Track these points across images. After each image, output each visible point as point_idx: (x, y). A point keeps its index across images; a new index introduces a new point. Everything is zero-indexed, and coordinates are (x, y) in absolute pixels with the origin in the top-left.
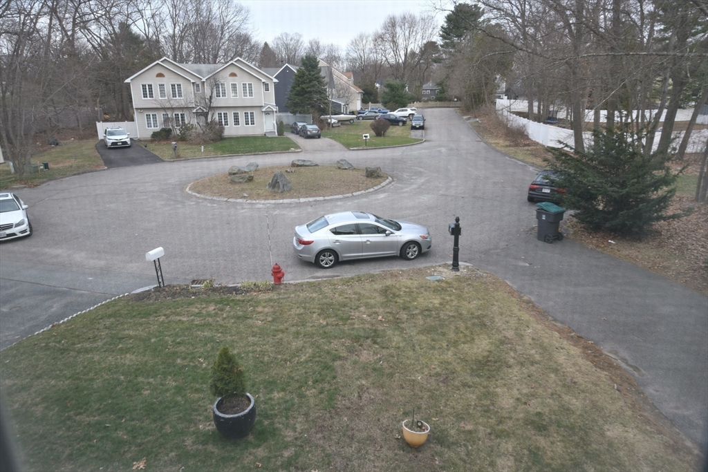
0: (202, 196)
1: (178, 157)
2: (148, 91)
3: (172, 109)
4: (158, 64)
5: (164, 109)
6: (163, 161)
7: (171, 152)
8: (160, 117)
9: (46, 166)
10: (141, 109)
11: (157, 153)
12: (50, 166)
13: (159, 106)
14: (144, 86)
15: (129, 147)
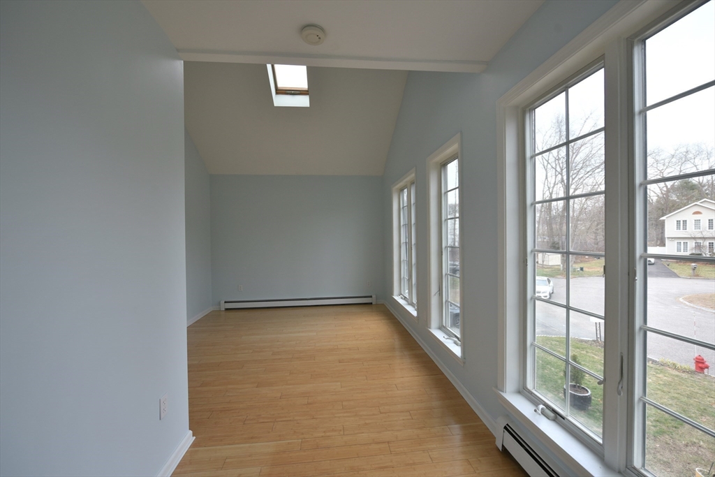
0: (692, 305)
1: (698, 276)
2: (682, 224)
3: (704, 238)
4: (696, 205)
5: (694, 238)
6: (679, 277)
7: (691, 271)
8: (691, 244)
9: (582, 269)
10: (672, 238)
11: (675, 271)
12: (584, 269)
13: (690, 236)
14: (678, 222)
15: (653, 264)
